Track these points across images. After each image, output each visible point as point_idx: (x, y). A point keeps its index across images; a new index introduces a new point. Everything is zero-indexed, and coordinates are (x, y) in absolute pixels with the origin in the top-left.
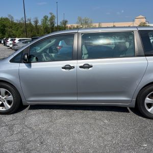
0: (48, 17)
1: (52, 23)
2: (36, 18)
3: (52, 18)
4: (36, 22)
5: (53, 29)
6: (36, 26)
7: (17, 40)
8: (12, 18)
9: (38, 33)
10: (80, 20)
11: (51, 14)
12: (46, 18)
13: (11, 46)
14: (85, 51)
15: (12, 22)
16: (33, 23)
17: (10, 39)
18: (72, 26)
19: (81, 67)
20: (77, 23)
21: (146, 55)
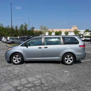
0: (23, 25)
1: (26, 29)
2: (17, 26)
3: (26, 26)
4: (16, 28)
5: (26, 32)
6: (16, 30)
7: (8, 38)
8: (2, 25)
9: (17, 34)
10: (41, 27)
11: (25, 23)
12: (22, 26)
13: (5, 41)
14: (45, 43)
15: (3, 27)
16: (14, 28)
17: (4, 37)
18: (37, 30)
19: (44, 48)
20: (40, 29)
21: (64, 44)
